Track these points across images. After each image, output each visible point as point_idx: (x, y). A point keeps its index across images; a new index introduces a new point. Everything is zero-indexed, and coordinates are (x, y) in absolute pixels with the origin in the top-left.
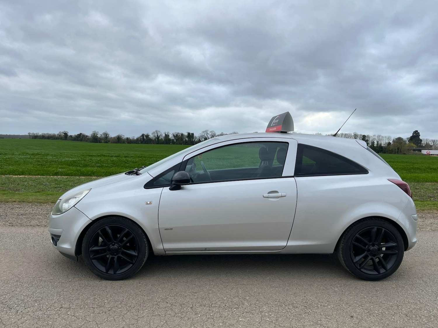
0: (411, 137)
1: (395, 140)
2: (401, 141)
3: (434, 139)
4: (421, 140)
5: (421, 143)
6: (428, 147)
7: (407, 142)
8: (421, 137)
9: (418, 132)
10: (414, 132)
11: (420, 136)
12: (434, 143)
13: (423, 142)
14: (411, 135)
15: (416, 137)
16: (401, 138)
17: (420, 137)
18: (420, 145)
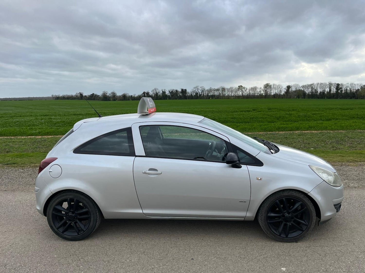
1: (363, 87)
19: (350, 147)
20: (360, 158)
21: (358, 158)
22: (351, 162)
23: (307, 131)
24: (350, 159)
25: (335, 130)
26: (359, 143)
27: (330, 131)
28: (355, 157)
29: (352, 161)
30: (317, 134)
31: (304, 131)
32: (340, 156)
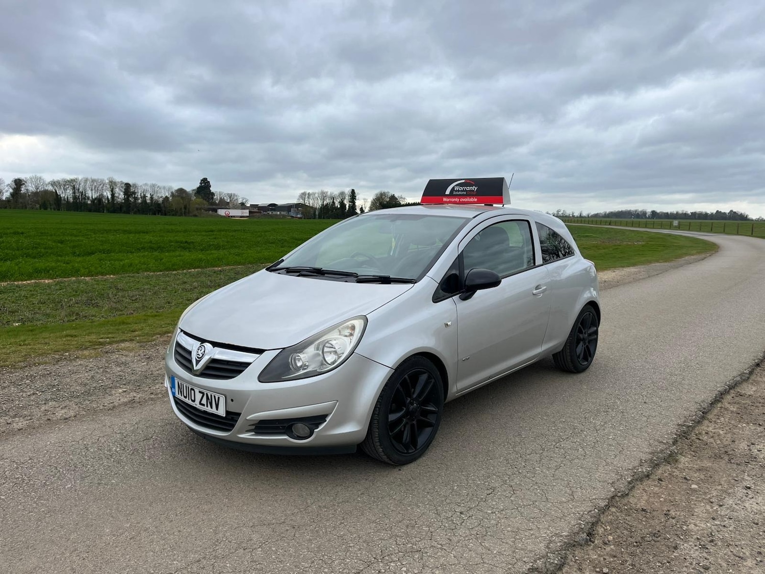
0: (198, 188)
1: (174, 193)
2: (184, 195)
3: (230, 193)
4: (213, 194)
5: (213, 198)
6: (224, 204)
7: (194, 198)
8: (212, 189)
9: (208, 180)
10: (202, 180)
12: (230, 198)
13: (215, 197)
14: (198, 185)
15: (204, 188)
16: (184, 189)
17: (211, 189)
18: (212, 202)
19: (111, 309)
20: (113, 335)
21: (110, 336)
22: (86, 349)
23: (28, 282)
24: (87, 342)
25: (97, 274)
26: (136, 299)
27: (84, 277)
28: (103, 334)
29: (91, 344)
30: (49, 286)
31: (22, 281)
32: (67, 336)
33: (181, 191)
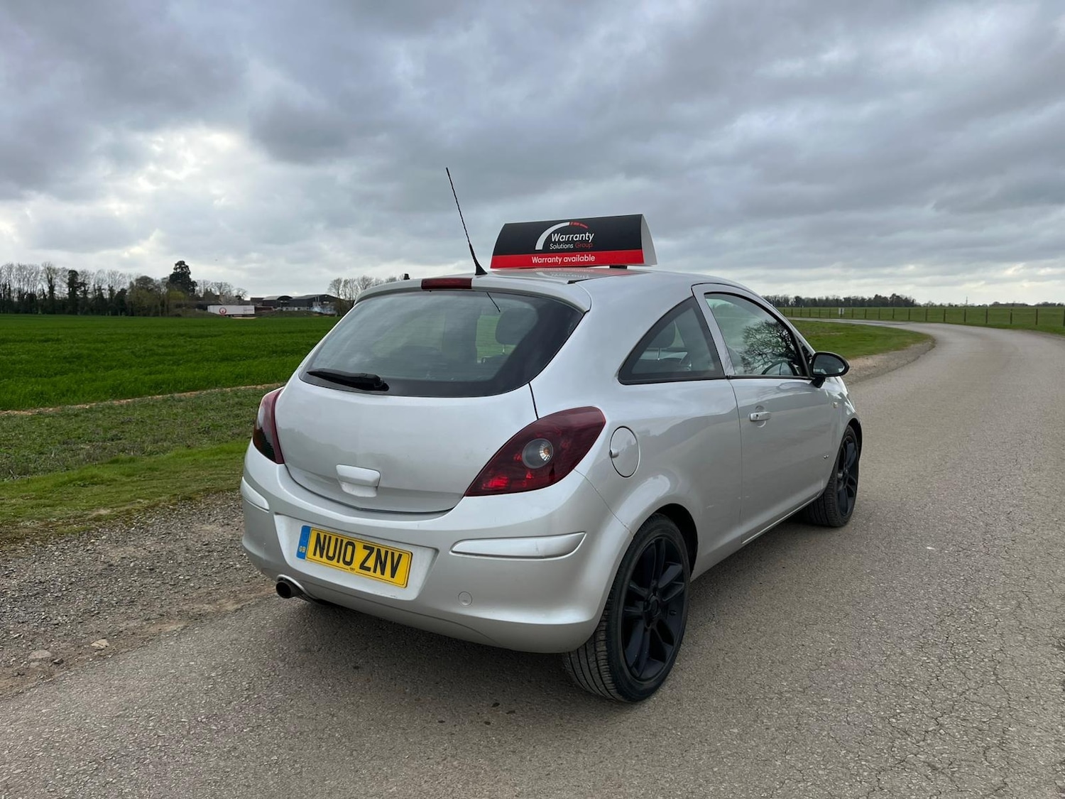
0: (172, 276)
1: (135, 283)
2: (151, 286)
3: (220, 282)
4: (194, 284)
5: (194, 290)
6: (211, 298)
7: (164, 290)
8: (193, 277)
9: (186, 264)
10: (176, 265)
11: (190, 273)
12: (220, 288)
13: (197, 288)
14: (172, 272)
15: (181, 277)
16: (149, 278)
17: (191, 276)
18: (193, 295)
33: (145, 281)
